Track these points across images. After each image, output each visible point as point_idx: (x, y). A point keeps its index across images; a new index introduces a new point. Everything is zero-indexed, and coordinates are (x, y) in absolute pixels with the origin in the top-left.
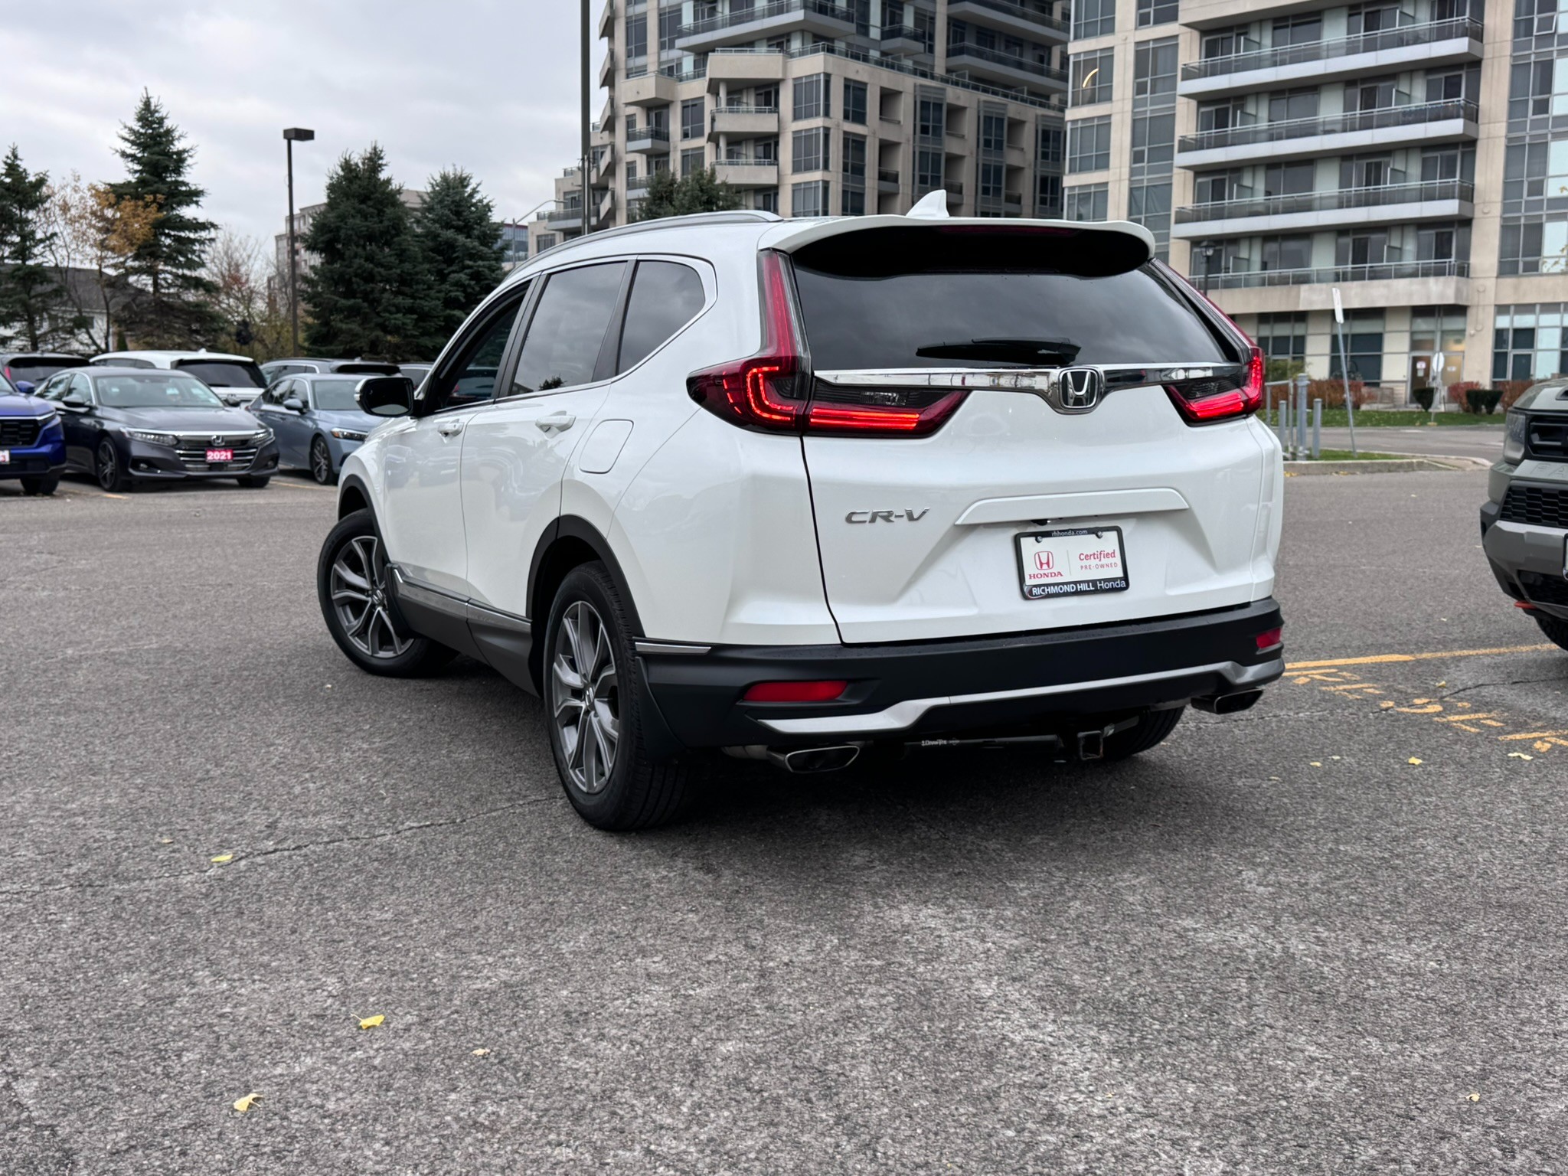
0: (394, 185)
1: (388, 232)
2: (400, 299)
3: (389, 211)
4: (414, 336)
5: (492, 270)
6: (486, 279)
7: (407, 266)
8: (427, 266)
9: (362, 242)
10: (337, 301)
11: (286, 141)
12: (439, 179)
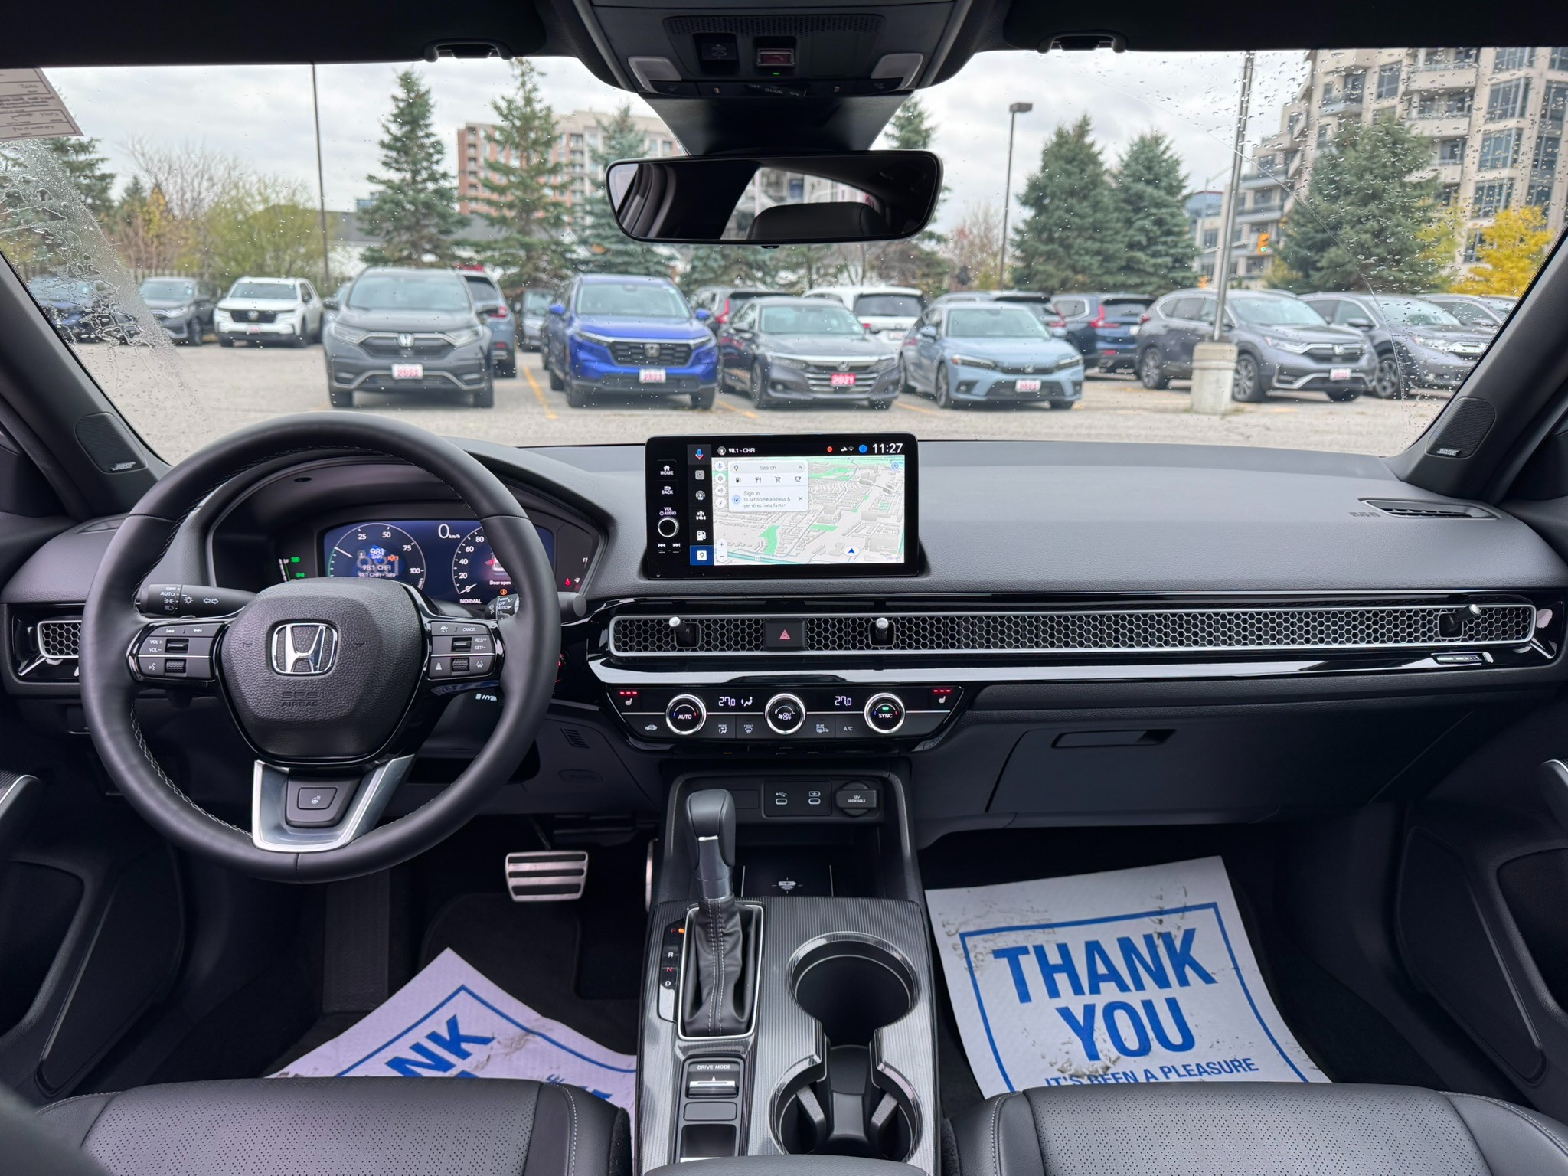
0: (1096, 149)
1: (1085, 187)
2: (1089, 243)
3: (1090, 168)
4: (1098, 275)
5: (1173, 215)
6: (1167, 224)
7: (1099, 215)
8: (1116, 215)
9: (1063, 197)
10: (1037, 248)
11: (1010, 115)
12: (1136, 139)
